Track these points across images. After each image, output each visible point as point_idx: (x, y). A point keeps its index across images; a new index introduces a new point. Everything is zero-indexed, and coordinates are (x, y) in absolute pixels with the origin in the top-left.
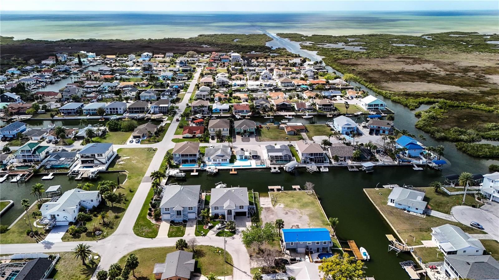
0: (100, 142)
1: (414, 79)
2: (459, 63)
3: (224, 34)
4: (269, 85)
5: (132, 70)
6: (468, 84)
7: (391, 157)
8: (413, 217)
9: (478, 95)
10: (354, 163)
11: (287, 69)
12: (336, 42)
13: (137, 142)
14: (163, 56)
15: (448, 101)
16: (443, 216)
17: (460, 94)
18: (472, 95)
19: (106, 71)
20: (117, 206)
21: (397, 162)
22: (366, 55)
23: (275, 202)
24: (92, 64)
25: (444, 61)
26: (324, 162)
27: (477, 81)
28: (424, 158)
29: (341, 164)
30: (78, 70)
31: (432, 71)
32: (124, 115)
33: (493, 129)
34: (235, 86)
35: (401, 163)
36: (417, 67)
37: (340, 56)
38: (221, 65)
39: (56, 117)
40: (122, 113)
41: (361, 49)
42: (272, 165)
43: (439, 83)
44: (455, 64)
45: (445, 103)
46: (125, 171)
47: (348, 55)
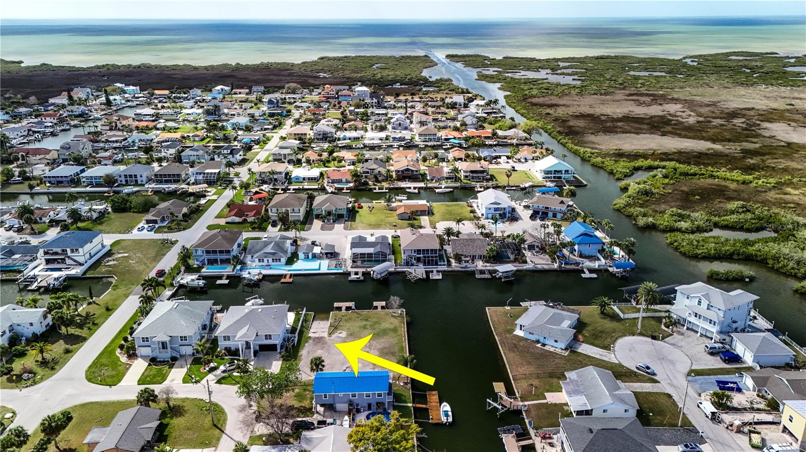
0: (90, 230)
1: (641, 129)
2: (726, 103)
3: (359, 56)
4: (400, 138)
5: (188, 114)
6: (727, 137)
7: (550, 256)
8: (547, 353)
9: (736, 155)
10: (486, 266)
11: (439, 113)
12: (537, 69)
13: (149, 229)
14: (247, 91)
15: (681, 166)
16: (597, 353)
17: (706, 154)
18: (727, 155)
19: (146, 115)
20: (76, 333)
21: (557, 264)
22: (578, 90)
23: (334, 328)
24: (129, 104)
25: (701, 100)
26: (439, 263)
27: (745, 132)
28: (602, 259)
29: (466, 267)
30: (103, 113)
31: (676, 116)
32: (147, 186)
33: (738, 212)
34: (345, 139)
35: (563, 266)
36: (655, 110)
37: (535, 92)
38: (335, 106)
39: (38, 189)
40: (144, 183)
41: (574, 79)
42: (354, 268)
43: (680, 136)
44: (718, 104)
45: (675, 169)
46: (113, 277)
47: (549, 89)
